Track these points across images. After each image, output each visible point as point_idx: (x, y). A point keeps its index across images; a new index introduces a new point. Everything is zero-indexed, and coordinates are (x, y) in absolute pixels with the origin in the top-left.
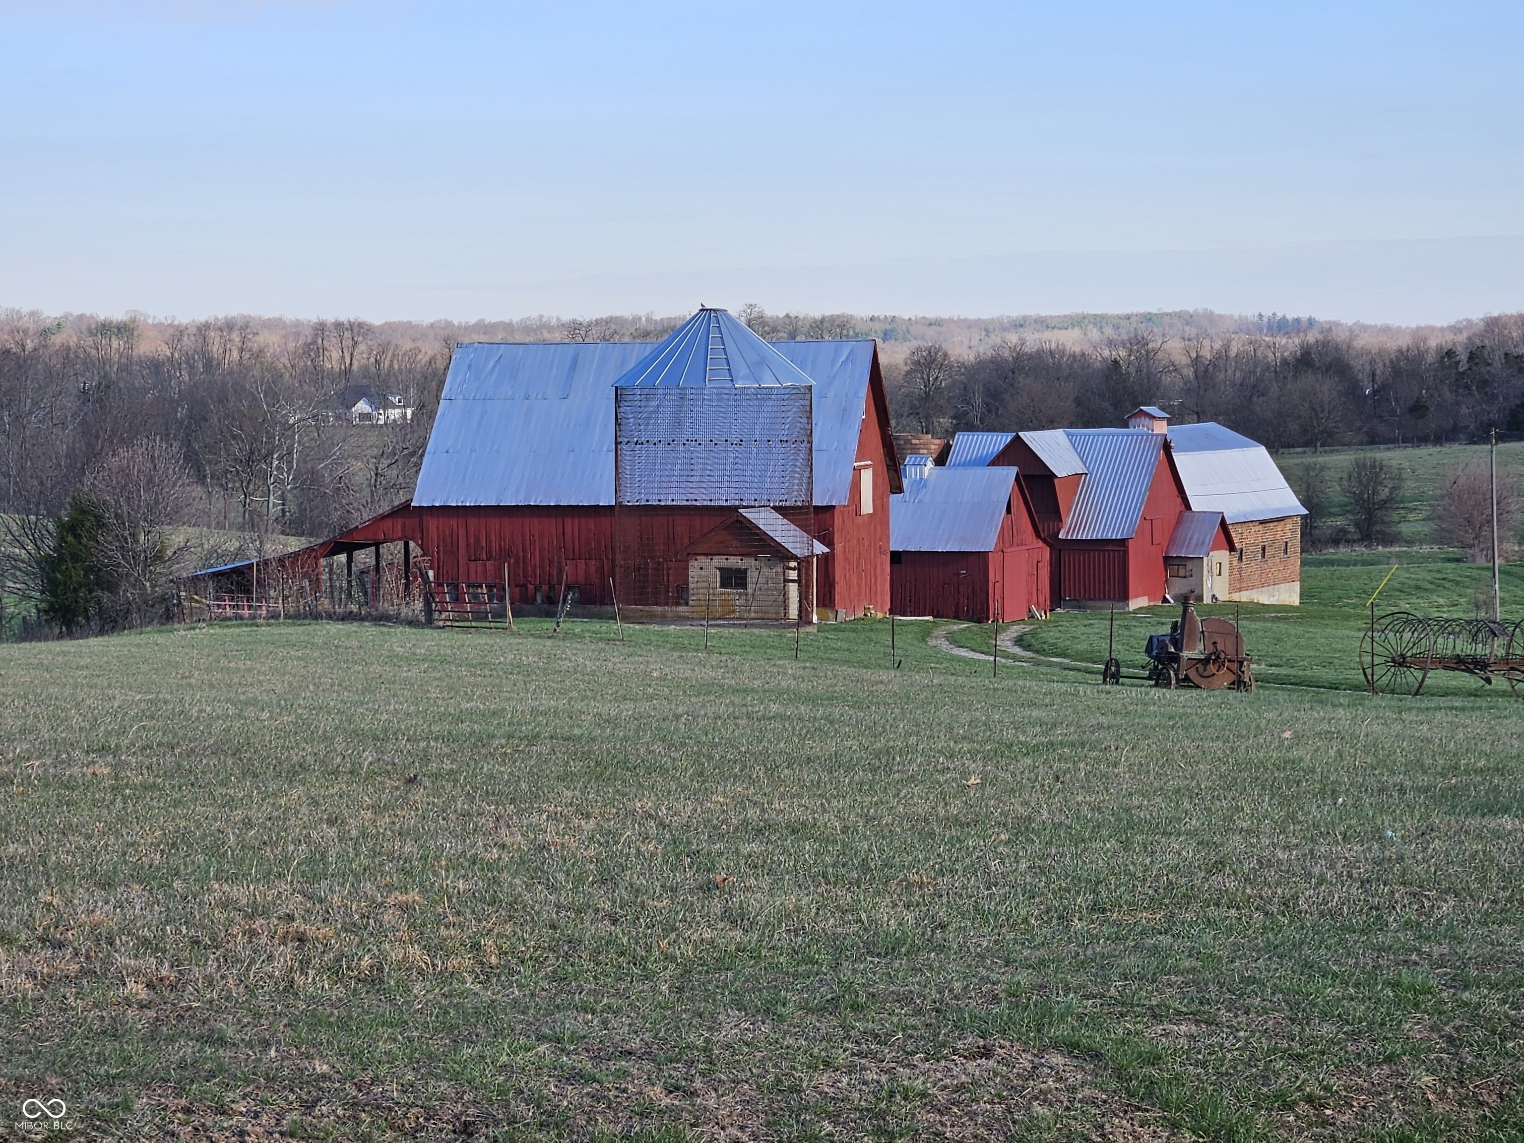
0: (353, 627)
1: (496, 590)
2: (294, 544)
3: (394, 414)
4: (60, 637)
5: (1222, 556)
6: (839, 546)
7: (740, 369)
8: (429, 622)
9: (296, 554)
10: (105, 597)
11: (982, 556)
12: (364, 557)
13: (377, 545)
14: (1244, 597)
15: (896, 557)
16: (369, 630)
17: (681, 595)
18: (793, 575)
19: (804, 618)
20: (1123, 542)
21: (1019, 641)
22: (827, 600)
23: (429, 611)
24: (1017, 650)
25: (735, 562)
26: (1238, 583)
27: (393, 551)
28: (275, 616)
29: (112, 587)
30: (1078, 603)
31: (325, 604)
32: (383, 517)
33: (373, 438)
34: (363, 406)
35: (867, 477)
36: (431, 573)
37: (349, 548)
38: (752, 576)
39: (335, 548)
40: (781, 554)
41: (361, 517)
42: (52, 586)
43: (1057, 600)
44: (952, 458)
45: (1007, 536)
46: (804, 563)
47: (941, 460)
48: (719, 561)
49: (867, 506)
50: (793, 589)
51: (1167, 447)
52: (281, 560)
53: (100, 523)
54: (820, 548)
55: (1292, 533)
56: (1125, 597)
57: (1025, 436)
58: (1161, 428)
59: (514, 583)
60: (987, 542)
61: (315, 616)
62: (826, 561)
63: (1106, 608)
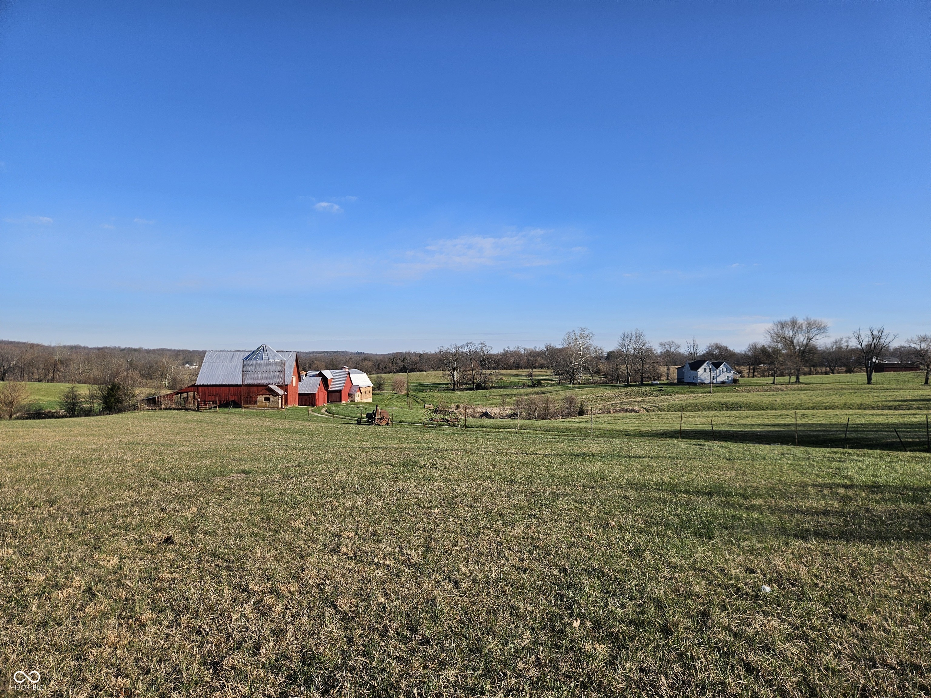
0: (179, 411)
1: (214, 402)
2: (169, 392)
3: (194, 367)
4: (108, 414)
5: (359, 393)
6: (289, 392)
7: (270, 357)
8: (198, 410)
9: (168, 395)
10: (119, 405)
11: (315, 394)
12: (185, 395)
13: (187, 393)
14: (363, 401)
15: (300, 394)
16: (183, 412)
17: (256, 402)
18: (280, 399)
19: (282, 408)
20: (341, 391)
21: (326, 411)
22: (286, 403)
23: (198, 407)
24: (327, 413)
25: (268, 396)
26: (361, 399)
27: (191, 394)
28: (161, 409)
29: (121, 403)
30: (332, 402)
31: (173, 406)
32: (189, 387)
33: (189, 371)
34: (187, 365)
35: (294, 379)
36: (199, 400)
37: (181, 393)
38: (271, 399)
39: (177, 393)
40: (278, 395)
41: (184, 387)
42: (105, 402)
43: (328, 402)
44: (308, 376)
45: (320, 390)
46: (282, 396)
47: (306, 375)
48: (264, 396)
49: (294, 385)
50: (280, 402)
51: (349, 373)
52: (164, 396)
53: (119, 388)
54: (286, 393)
55: (370, 389)
56: (341, 401)
57: (323, 371)
58: (347, 370)
59: (219, 401)
60: (315, 391)
61: (171, 409)
62: (286, 396)
63: (338, 404)
